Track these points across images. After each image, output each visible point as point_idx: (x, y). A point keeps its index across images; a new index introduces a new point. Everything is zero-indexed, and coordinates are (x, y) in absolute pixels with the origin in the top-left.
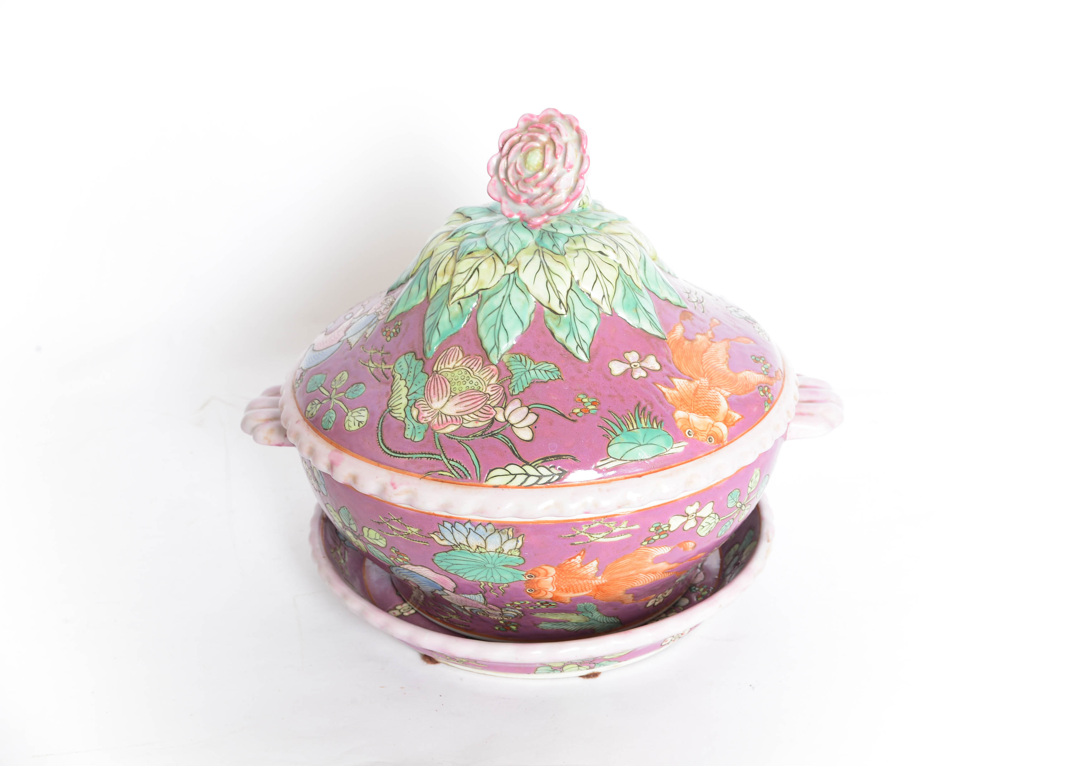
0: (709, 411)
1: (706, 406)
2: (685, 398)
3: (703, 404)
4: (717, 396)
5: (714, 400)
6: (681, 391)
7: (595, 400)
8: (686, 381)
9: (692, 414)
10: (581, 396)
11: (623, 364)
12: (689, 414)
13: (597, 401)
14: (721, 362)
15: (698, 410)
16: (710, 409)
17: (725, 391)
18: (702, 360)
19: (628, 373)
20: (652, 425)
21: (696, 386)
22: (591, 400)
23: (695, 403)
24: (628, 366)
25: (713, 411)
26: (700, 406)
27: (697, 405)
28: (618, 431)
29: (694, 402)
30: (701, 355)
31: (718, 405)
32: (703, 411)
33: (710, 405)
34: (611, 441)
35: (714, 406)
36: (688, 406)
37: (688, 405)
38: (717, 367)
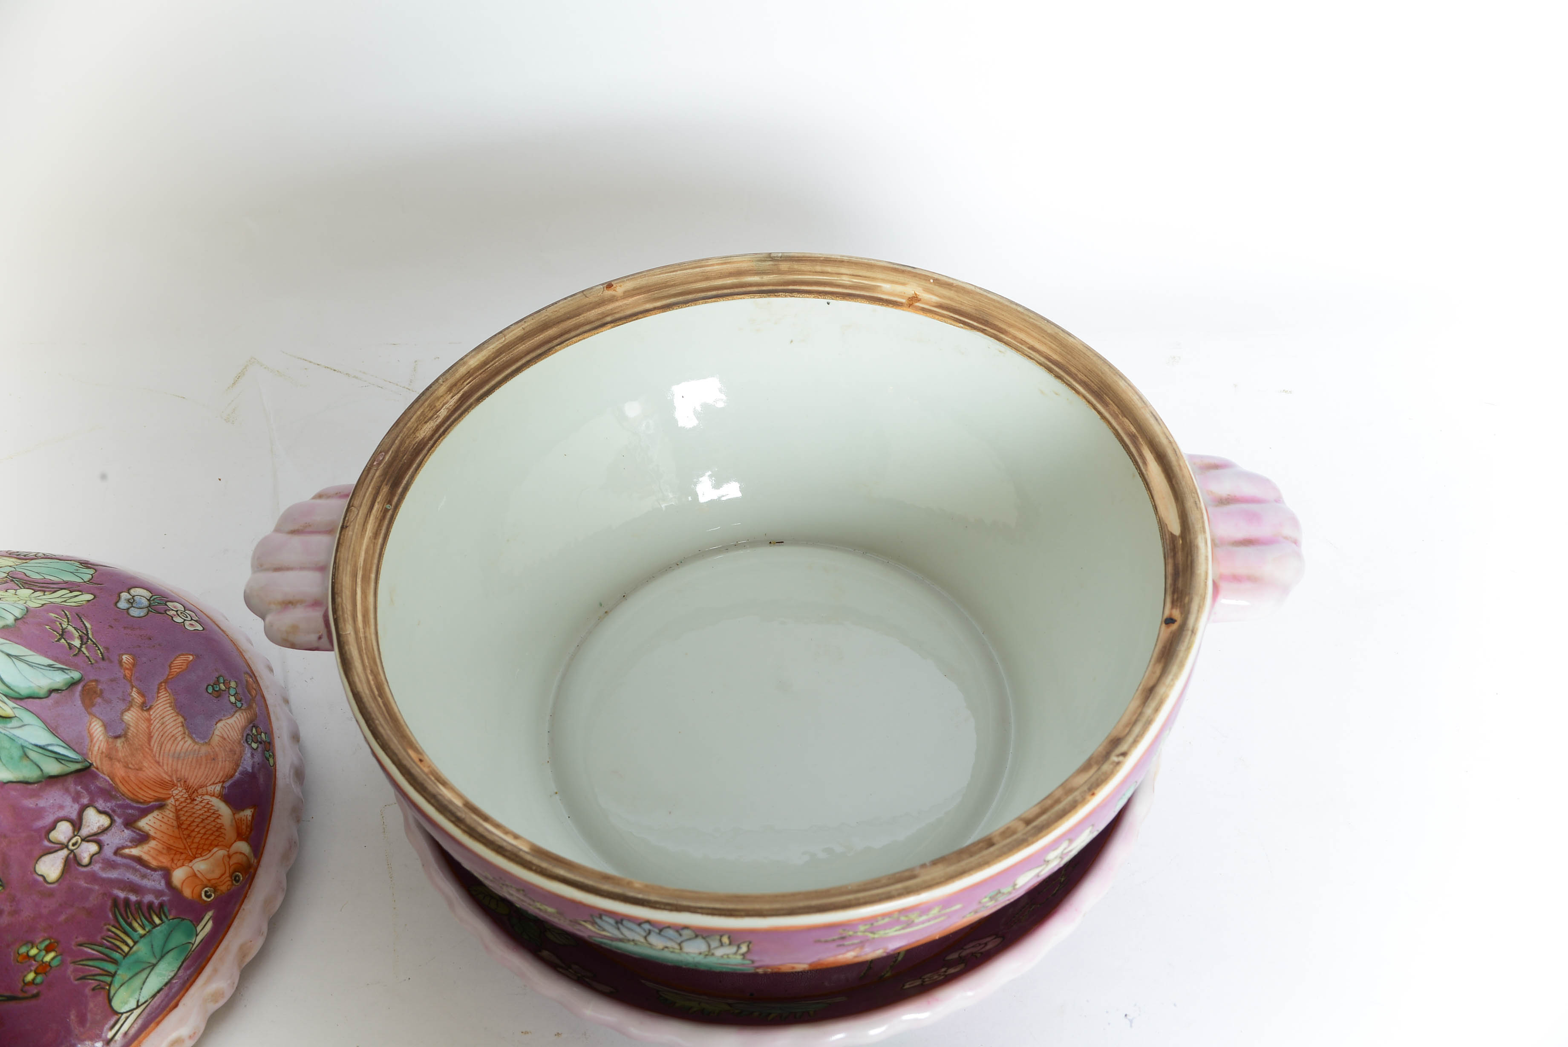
0: (212, 838)
1: (205, 834)
2: (171, 842)
3: (199, 832)
4: (208, 803)
5: (208, 814)
6: (158, 835)
7: (47, 942)
8: (155, 813)
9: (194, 861)
10: (23, 950)
11: (55, 855)
12: (191, 864)
13: (52, 941)
14: (180, 738)
15: (197, 848)
16: (212, 834)
17: (213, 787)
18: (155, 756)
19: (71, 863)
20: (152, 922)
21: (173, 810)
22: (43, 946)
23: (188, 840)
24: (65, 852)
25: (217, 834)
26: (197, 840)
27: (193, 842)
28: (111, 968)
29: (186, 839)
30: (149, 749)
31: (217, 818)
32: (204, 844)
33: (208, 827)
34: (109, 991)
35: (214, 824)
36: (182, 853)
37: (181, 850)
38: (180, 754)
